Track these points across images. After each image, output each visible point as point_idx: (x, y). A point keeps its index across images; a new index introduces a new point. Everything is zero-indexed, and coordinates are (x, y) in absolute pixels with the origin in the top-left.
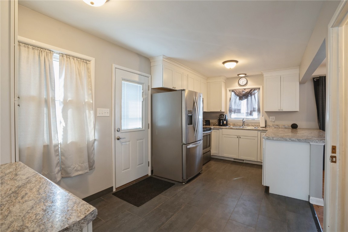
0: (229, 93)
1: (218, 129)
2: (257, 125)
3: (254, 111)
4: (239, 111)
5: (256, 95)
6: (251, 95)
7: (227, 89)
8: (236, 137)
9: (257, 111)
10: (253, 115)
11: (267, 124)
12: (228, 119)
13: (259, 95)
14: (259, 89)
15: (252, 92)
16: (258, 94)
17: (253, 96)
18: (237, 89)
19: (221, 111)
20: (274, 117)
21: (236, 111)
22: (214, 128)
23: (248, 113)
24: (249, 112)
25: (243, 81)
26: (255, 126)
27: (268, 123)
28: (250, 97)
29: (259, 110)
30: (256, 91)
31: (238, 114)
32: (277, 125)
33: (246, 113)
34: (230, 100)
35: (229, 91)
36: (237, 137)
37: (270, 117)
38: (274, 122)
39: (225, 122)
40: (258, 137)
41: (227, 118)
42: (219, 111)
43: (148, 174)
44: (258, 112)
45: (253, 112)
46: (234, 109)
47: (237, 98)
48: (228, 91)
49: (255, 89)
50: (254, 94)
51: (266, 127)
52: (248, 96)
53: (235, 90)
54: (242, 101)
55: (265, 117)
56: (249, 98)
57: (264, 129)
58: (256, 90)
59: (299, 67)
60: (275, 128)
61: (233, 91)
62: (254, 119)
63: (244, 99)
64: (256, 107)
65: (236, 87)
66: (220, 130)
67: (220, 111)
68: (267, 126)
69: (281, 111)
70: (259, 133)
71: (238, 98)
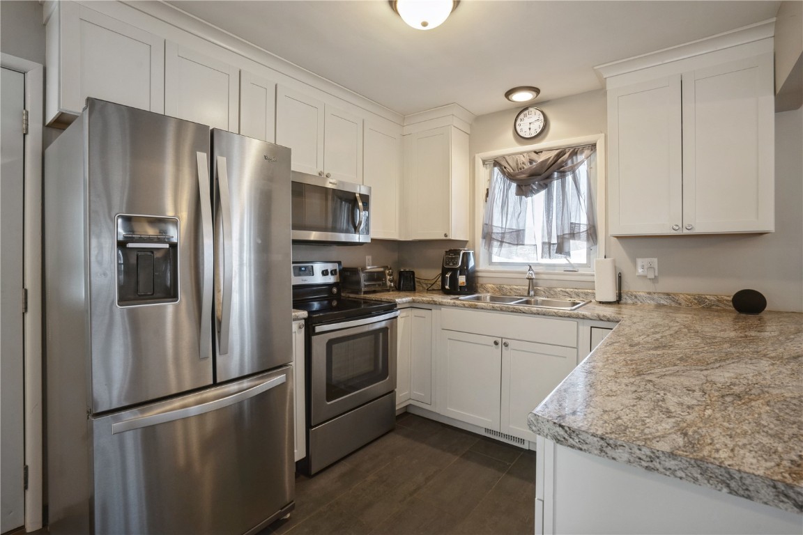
0: (483, 172)
1: (429, 307)
2: (586, 294)
3: (573, 235)
4: (517, 237)
5: (582, 171)
6: (563, 175)
7: (474, 157)
8: (491, 341)
9: (584, 235)
10: (568, 254)
11: (625, 289)
12: (477, 269)
13: (593, 171)
14: (593, 147)
15: (565, 162)
16: (590, 167)
17: (569, 178)
18: (509, 155)
19: (446, 235)
20: (655, 260)
21: (507, 236)
22: (414, 301)
23: (550, 244)
24: (554, 240)
25: (530, 123)
26: (578, 295)
27: (630, 285)
28: (560, 180)
29: (592, 234)
30: (580, 158)
31: (514, 248)
32: (668, 294)
33: (544, 243)
34: (487, 195)
35: (484, 162)
36: (496, 343)
37: (640, 261)
38: (655, 280)
39: (462, 280)
40: (577, 348)
41: (471, 264)
42: (439, 236)
43: (23, 527)
44: (588, 240)
45: (572, 241)
46: (499, 231)
47: (510, 185)
48: (479, 162)
49: (575, 152)
50: (573, 170)
51: (618, 301)
52: (549, 177)
53: (503, 157)
54: (529, 198)
55: (614, 261)
56: (556, 184)
57: (609, 311)
58: (582, 152)
59: (774, 19)
60: (659, 306)
61: (496, 163)
62: (572, 270)
63: (538, 191)
64: (583, 220)
65: (507, 147)
66: (433, 311)
67: (443, 237)
68: (624, 296)
69: (686, 232)
70: (585, 329)
71: (514, 185)
